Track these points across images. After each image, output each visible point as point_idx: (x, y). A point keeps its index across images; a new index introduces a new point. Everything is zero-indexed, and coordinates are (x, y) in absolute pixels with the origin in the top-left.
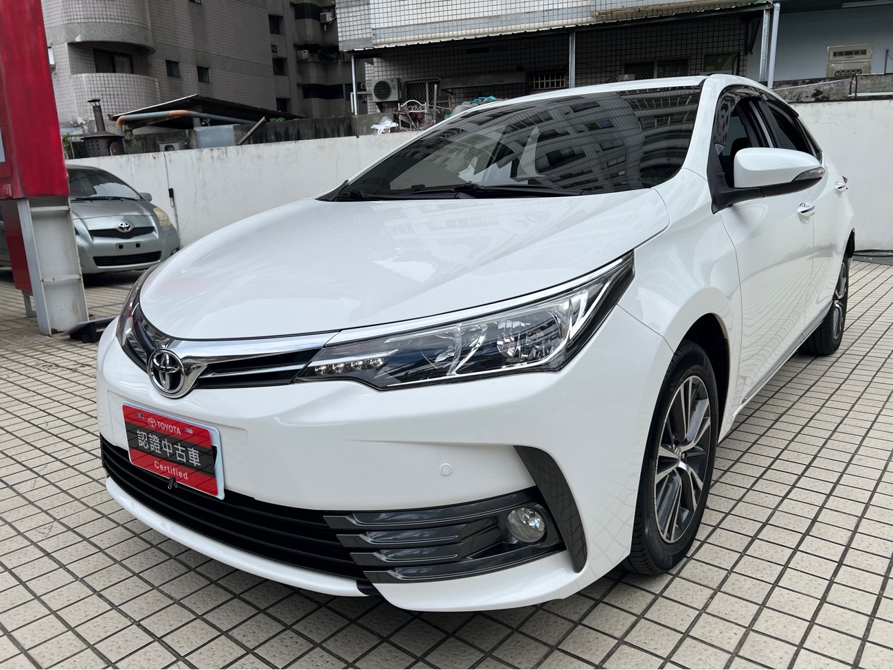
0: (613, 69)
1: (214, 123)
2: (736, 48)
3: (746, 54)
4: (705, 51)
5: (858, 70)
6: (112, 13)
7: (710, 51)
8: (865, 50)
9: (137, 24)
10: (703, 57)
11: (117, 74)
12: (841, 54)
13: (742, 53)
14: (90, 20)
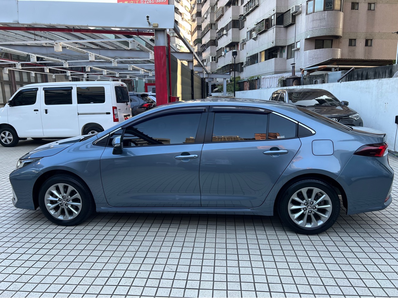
1: (340, 69)
6: (323, 24)
9: (333, 27)
11: (323, 49)
14: (314, 29)
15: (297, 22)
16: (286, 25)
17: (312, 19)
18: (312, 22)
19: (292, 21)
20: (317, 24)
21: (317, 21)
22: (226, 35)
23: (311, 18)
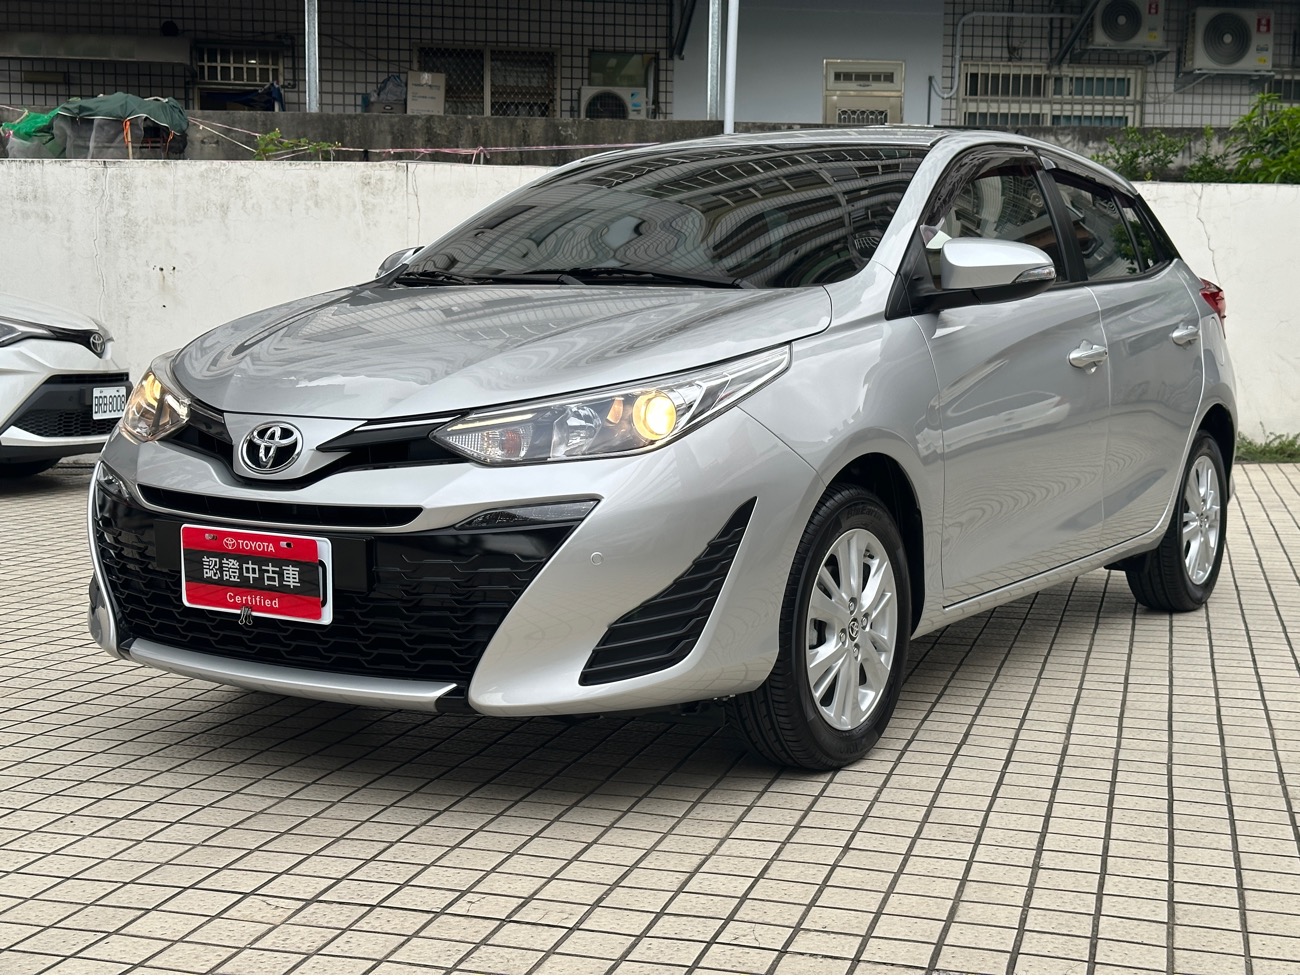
0: (394, 55)
2: (651, 43)
3: (671, 57)
4: (588, 41)
5: (881, 113)
7: (599, 41)
8: (892, 74)
10: (586, 53)
12: (847, 77)
13: (663, 55)
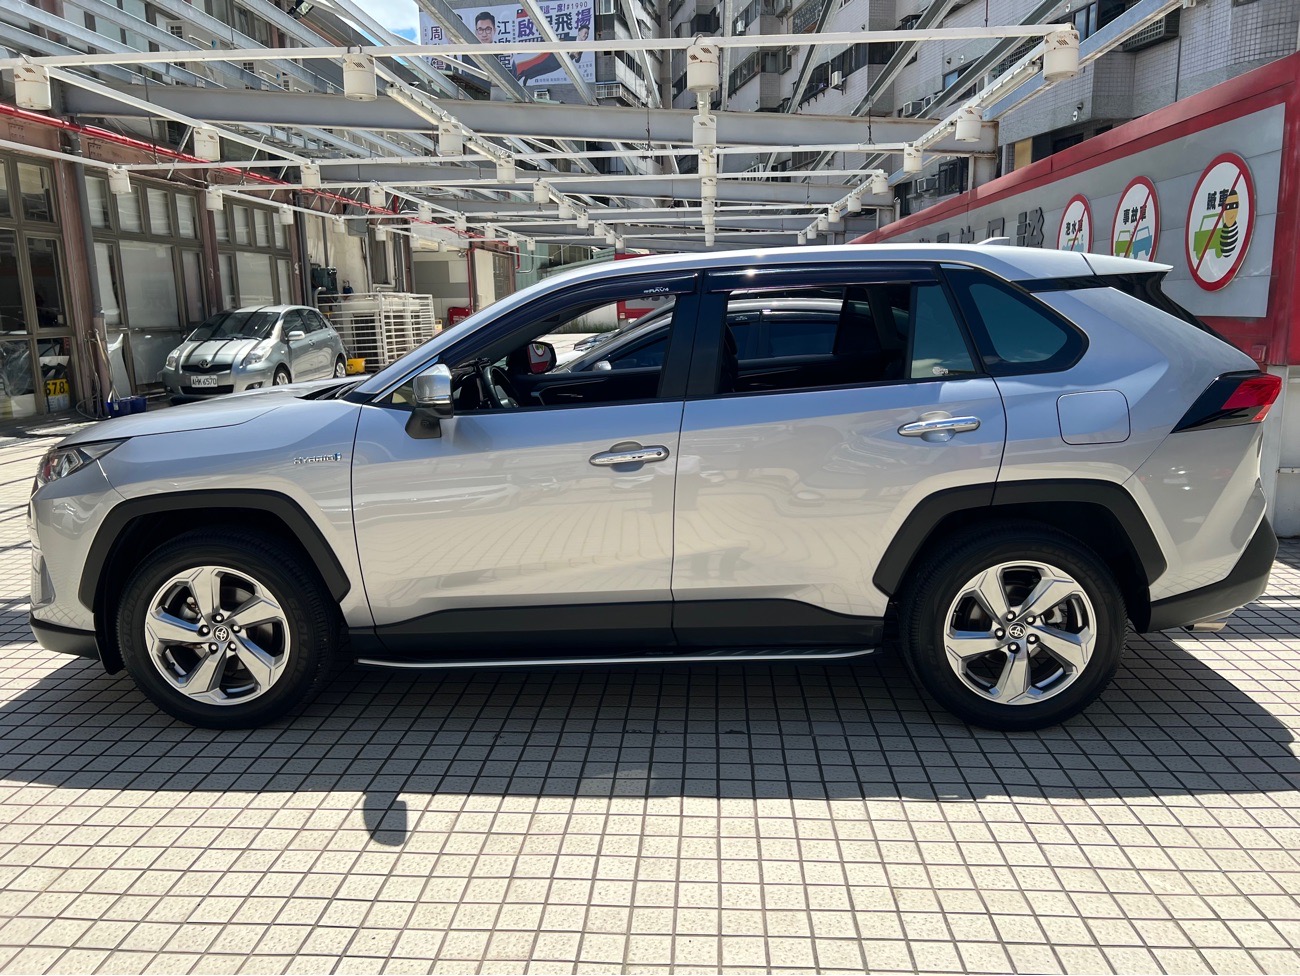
15: (1182, 32)
16: (1135, 45)
17: (1260, 20)
18: (1259, 30)
19: (1167, 27)
20: (1281, 37)
21: (1282, 26)
22: (842, 87)
23: (1255, 15)
